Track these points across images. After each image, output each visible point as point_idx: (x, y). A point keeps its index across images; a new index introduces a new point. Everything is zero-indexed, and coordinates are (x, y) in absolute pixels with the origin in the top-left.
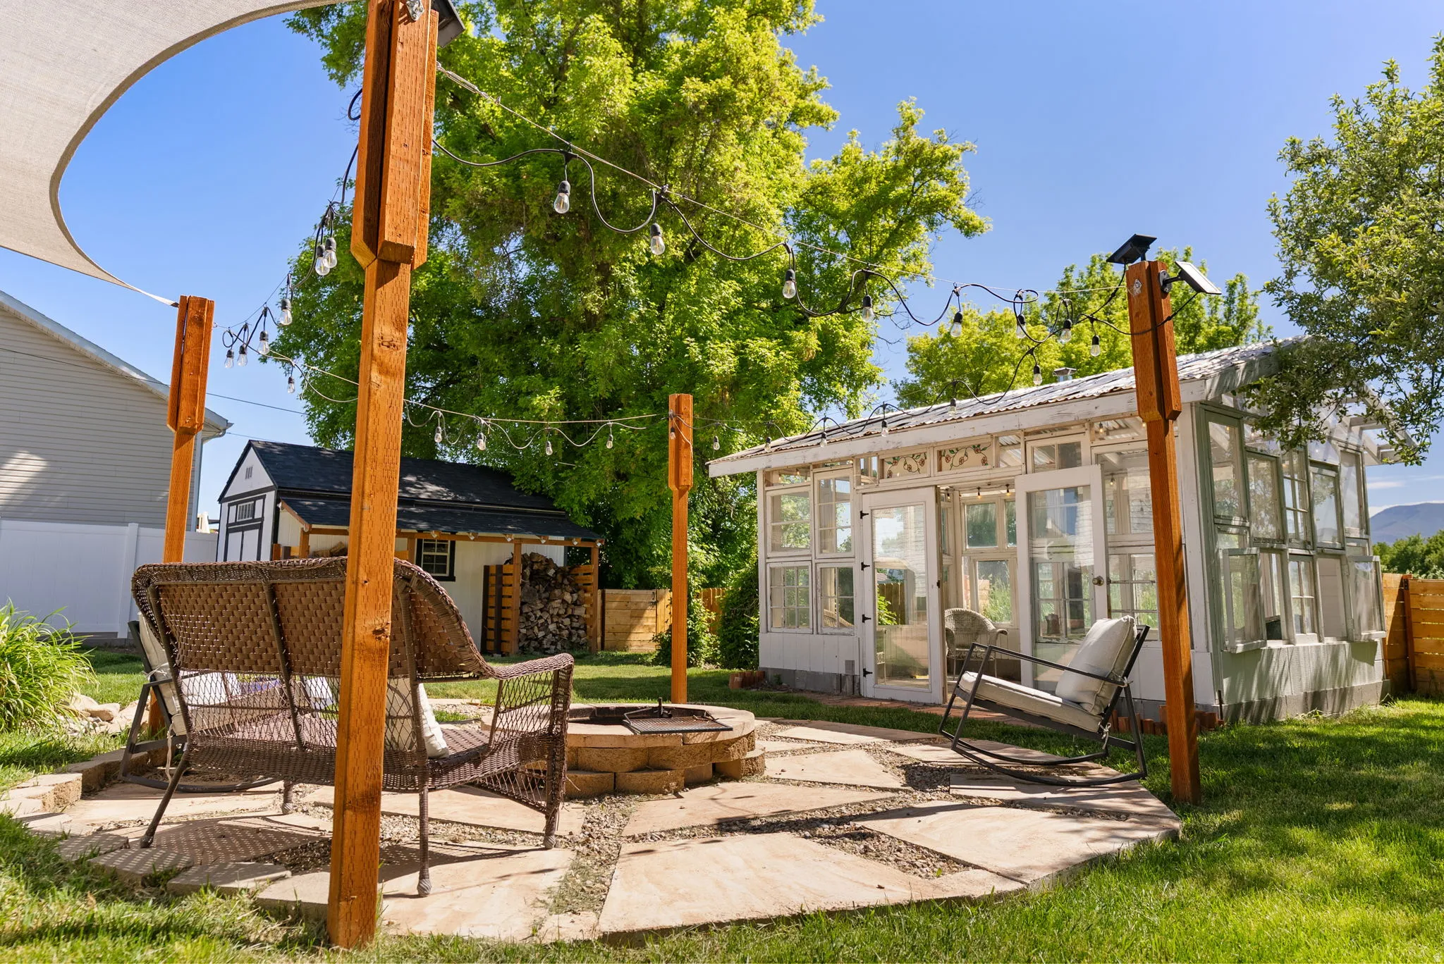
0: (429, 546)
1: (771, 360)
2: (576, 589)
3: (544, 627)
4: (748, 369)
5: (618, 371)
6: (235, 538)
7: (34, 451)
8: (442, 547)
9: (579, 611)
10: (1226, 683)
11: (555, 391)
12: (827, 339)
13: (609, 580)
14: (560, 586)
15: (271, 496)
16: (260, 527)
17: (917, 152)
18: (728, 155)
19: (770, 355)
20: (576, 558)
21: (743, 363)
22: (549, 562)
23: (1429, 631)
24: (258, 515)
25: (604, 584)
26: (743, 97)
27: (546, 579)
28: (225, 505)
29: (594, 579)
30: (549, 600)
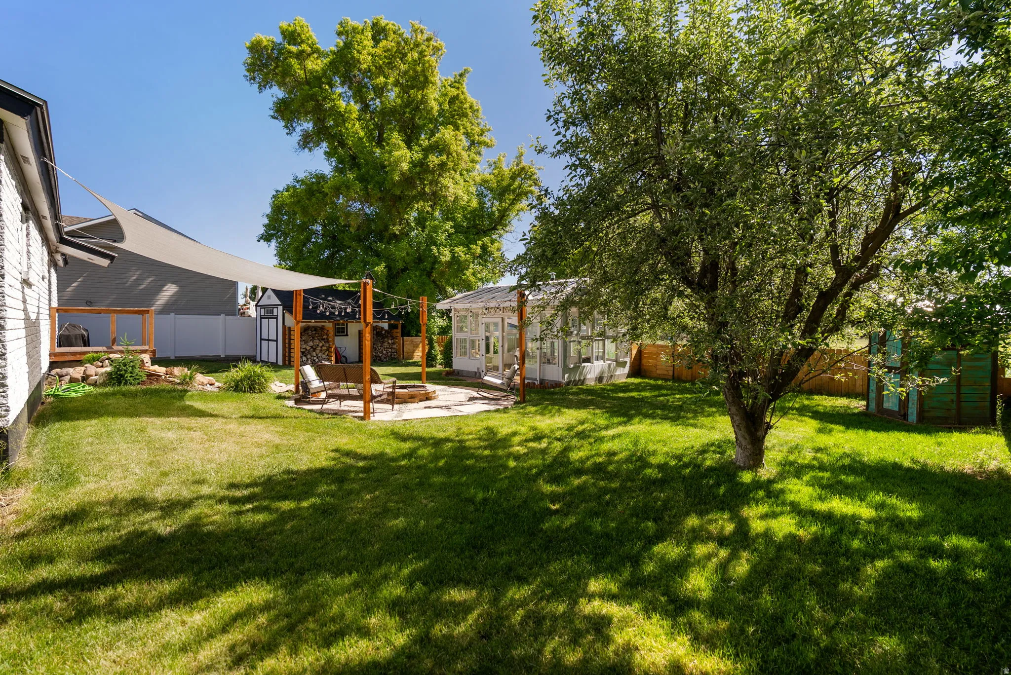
0: (338, 324)
1: (463, 257)
2: (393, 338)
3: (382, 352)
4: (455, 259)
5: (407, 258)
6: (265, 321)
7: (174, 283)
8: (343, 324)
9: (395, 346)
10: (566, 376)
11: (383, 265)
12: (484, 248)
13: (406, 333)
14: (387, 337)
15: (280, 308)
16: (277, 319)
17: (523, 169)
18: (446, 181)
19: (463, 255)
20: (392, 327)
21: (453, 257)
22: (383, 328)
23: (646, 358)
24: (275, 313)
25: (403, 336)
26: (451, 164)
27: (382, 335)
28: (258, 308)
29: (399, 335)
30: (383, 342)
